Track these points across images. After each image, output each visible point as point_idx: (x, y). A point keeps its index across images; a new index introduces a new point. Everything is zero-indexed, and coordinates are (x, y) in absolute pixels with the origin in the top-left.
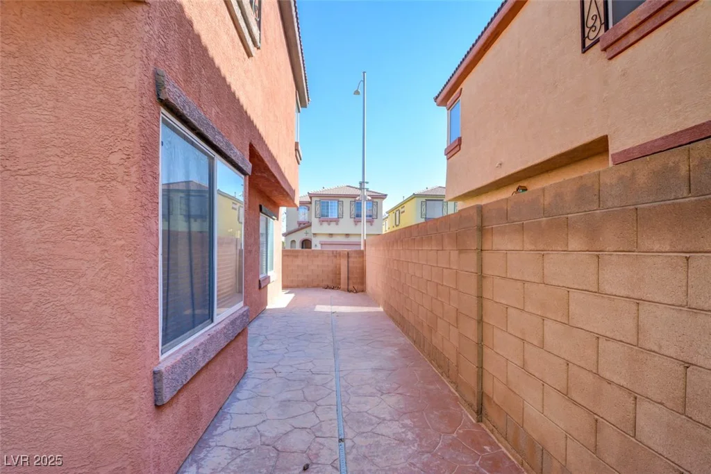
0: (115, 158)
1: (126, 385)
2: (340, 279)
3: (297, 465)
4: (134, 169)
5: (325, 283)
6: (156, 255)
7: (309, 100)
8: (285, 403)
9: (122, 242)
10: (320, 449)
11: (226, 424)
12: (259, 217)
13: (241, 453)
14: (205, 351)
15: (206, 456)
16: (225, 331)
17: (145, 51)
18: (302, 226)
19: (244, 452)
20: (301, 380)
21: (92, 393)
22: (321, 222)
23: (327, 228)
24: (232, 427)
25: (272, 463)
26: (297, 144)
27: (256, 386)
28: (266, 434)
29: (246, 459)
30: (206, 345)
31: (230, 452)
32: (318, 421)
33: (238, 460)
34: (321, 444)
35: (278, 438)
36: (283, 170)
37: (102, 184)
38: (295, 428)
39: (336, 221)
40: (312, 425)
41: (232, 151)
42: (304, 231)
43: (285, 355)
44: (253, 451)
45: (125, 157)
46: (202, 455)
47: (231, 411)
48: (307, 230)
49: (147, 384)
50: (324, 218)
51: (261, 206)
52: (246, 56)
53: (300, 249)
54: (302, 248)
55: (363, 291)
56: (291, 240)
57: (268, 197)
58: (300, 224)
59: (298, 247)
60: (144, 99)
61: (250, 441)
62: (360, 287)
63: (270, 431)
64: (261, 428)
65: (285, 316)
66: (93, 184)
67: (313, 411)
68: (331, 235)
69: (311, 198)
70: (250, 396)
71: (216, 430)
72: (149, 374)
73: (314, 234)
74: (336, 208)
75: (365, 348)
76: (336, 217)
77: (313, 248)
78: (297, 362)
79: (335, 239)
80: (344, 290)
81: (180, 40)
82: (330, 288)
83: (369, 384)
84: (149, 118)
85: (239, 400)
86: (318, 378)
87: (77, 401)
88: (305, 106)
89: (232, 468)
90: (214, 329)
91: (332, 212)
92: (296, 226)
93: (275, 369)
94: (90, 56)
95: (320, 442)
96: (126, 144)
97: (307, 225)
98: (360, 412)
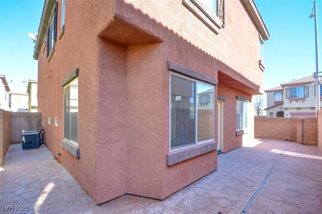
0: (156, 91)
1: (159, 156)
2: (296, 136)
3: (216, 210)
4: (161, 93)
5: (286, 138)
6: (169, 118)
7: (269, 35)
8: (226, 187)
9: (158, 114)
10: (231, 210)
11: (199, 185)
12: (236, 102)
13: (199, 196)
14: (189, 154)
15: (187, 192)
16: (201, 149)
17: (163, 56)
18: (277, 104)
19: (200, 196)
20: (240, 181)
21: (151, 156)
22: (291, 101)
23: (295, 104)
24: (201, 187)
25: (207, 205)
26: (260, 61)
27: (218, 176)
28: (212, 194)
29: (199, 199)
30: (189, 151)
31: (195, 194)
32: (237, 200)
33: (196, 198)
34: (232, 209)
35: (215, 198)
36: (246, 77)
37: (154, 98)
38: (225, 198)
39: (303, 99)
40: (233, 200)
41: (205, 78)
42: (279, 107)
43: (239, 168)
44: (203, 198)
45: (159, 90)
46: (186, 191)
47: (203, 182)
48: (281, 106)
49: (164, 158)
50: (293, 98)
51: (237, 97)
52: (215, 35)
53: (276, 117)
54: (278, 116)
55: (316, 145)
56: (270, 112)
57: (242, 91)
58: (276, 103)
59: (275, 116)
60: (164, 71)
61: (204, 194)
62: (313, 142)
63: (214, 194)
64: (211, 192)
65: (250, 151)
66: (151, 98)
67: (238, 195)
68: (299, 108)
69: (283, 87)
70: (214, 179)
71: (195, 185)
72: (165, 155)
73: (285, 108)
74: (303, 91)
75: (292, 177)
76: (303, 97)
77: (285, 116)
78: (243, 173)
79: (301, 111)
80: (299, 143)
81: (177, 46)
82: (289, 141)
83: (279, 195)
84: (165, 76)
85: (209, 179)
86: (249, 183)
87: (148, 157)
88: (267, 39)
89: (193, 199)
90: (195, 147)
91: (299, 94)
92: (274, 104)
93: (230, 172)
94: (151, 63)
95: (233, 208)
96: (159, 86)
97: (281, 103)
98: (263, 206)
